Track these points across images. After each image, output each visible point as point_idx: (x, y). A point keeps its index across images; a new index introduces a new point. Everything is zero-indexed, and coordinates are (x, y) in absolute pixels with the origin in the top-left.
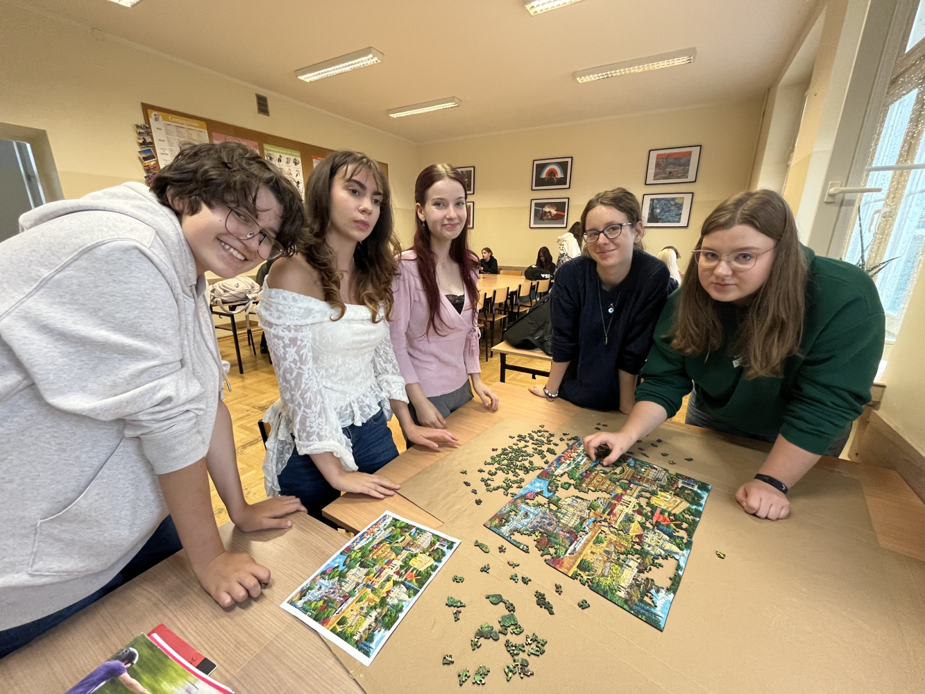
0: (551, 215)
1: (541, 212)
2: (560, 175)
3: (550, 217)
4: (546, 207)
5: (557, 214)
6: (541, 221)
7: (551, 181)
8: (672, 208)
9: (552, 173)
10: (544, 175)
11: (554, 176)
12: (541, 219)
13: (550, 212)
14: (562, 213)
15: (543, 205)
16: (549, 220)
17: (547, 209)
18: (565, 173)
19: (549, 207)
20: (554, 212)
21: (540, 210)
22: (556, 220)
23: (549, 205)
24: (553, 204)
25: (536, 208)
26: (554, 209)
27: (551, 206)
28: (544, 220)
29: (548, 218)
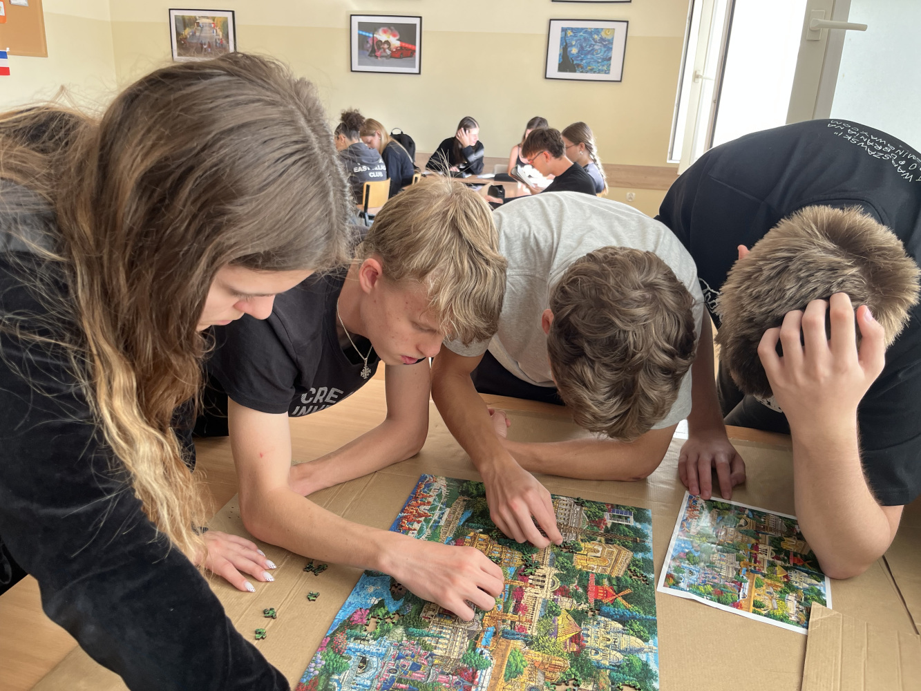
0: (389, 48)
1: (371, 42)
4: (380, 31)
5: (401, 47)
6: (373, 59)
8: (596, 47)
12: (373, 54)
13: (387, 42)
14: (410, 46)
15: (374, 27)
16: (386, 57)
19: (385, 32)
20: (395, 43)
21: (369, 37)
22: (400, 58)
23: (385, 28)
24: (392, 28)
25: (361, 32)
26: (394, 36)
27: (390, 31)
28: (376, 57)
29: (384, 54)
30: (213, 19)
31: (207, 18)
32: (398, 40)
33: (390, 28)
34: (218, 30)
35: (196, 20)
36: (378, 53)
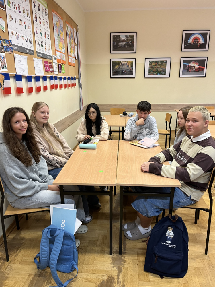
0: (194, 68)
1: (188, 67)
2: (202, 41)
3: (194, 70)
4: (192, 63)
5: (199, 68)
6: (188, 72)
7: (196, 45)
9: (196, 39)
10: (191, 41)
11: (198, 42)
12: (188, 71)
13: (194, 66)
14: (202, 67)
15: (189, 62)
16: (193, 71)
17: (192, 64)
18: (205, 40)
19: (193, 63)
20: (197, 66)
21: (187, 65)
22: (198, 71)
23: (194, 62)
24: (196, 61)
25: (184, 63)
26: (197, 64)
27: (195, 62)
28: (189, 72)
29: (193, 70)
30: (128, 62)
31: (125, 61)
32: (198, 65)
33: (195, 61)
34: (129, 66)
35: (121, 62)
36: (190, 70)
